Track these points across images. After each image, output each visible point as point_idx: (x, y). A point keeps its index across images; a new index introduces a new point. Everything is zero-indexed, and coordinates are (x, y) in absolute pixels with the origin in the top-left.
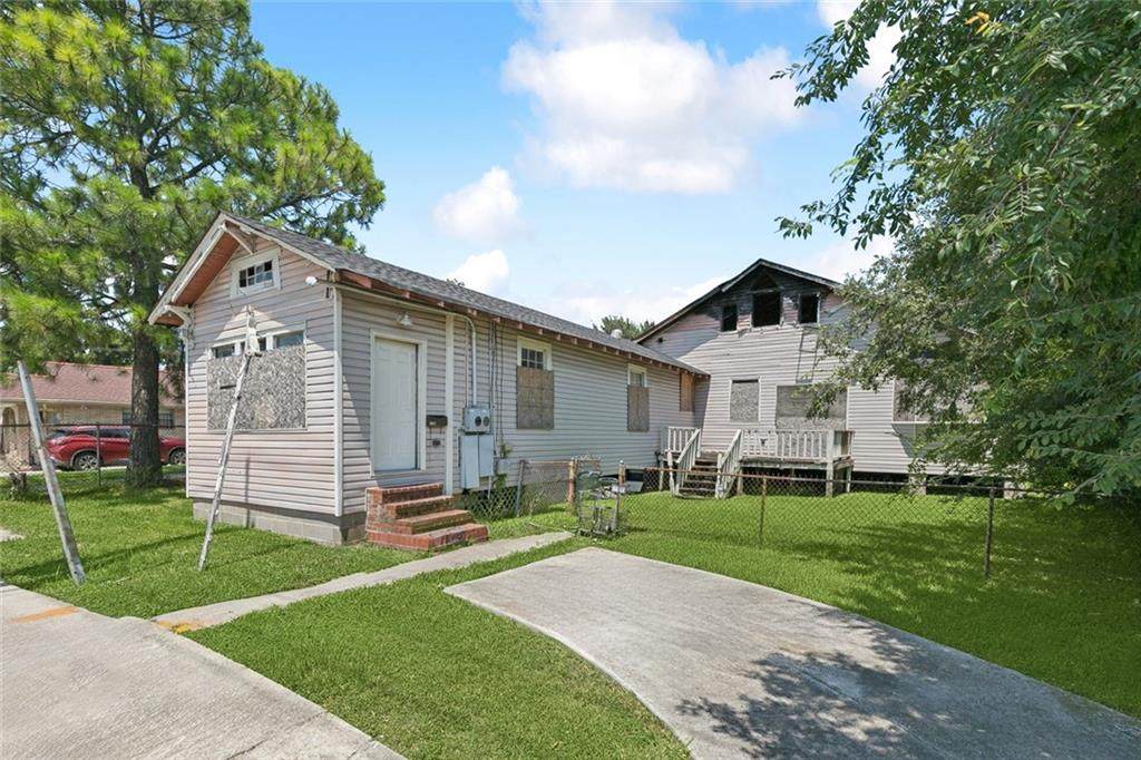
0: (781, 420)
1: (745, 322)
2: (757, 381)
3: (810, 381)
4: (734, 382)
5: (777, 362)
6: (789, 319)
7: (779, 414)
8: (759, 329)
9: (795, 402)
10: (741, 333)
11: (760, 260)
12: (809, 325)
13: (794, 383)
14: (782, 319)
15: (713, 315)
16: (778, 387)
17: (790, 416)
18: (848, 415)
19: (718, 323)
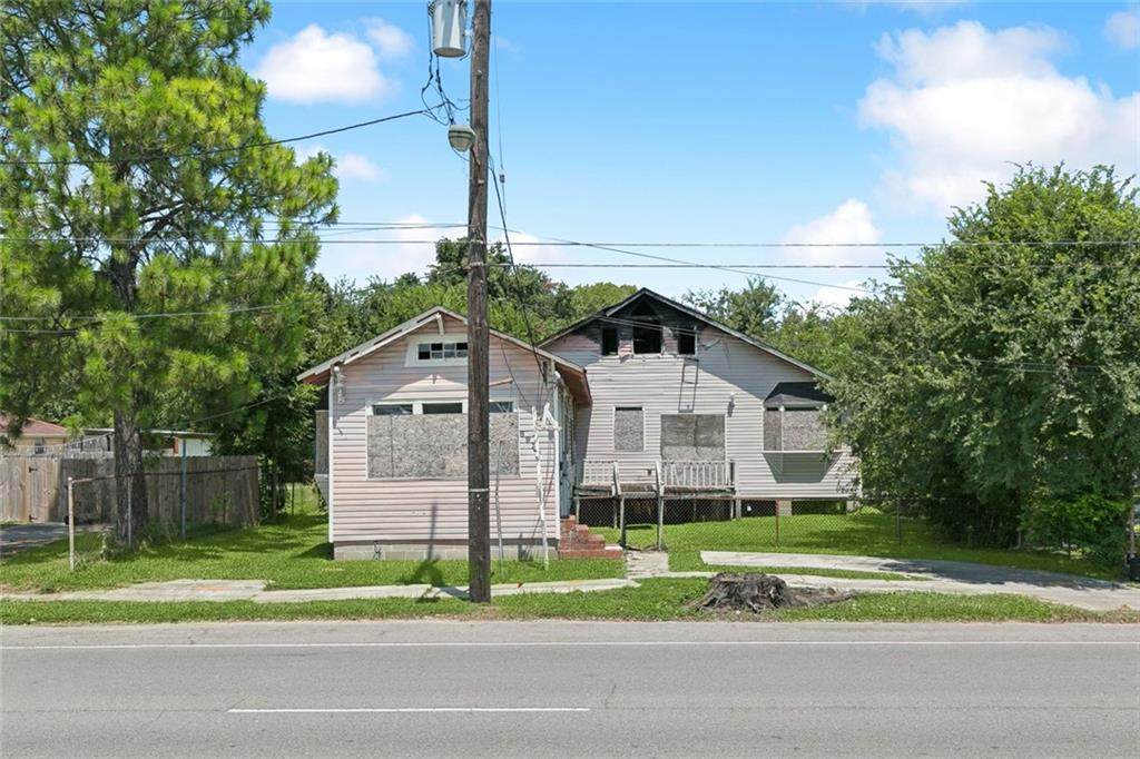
0: (667, 449)
1: (626, 348)
2: (640, 409)
3: (692, 411)
4: (618, 409)
5: (661, 391)
6: (669, 349)
7: (664, 444)
8: (640, 356)
9: (680, 431)
10: (623, 359)
11: (644, 289)
12: (689, 356)
13: (676, 412)
14: (663, 348)
15: (592, 337)
16: (663, 416)
17: (674, 445)
18: (726, 444)
19: (598, 347)
